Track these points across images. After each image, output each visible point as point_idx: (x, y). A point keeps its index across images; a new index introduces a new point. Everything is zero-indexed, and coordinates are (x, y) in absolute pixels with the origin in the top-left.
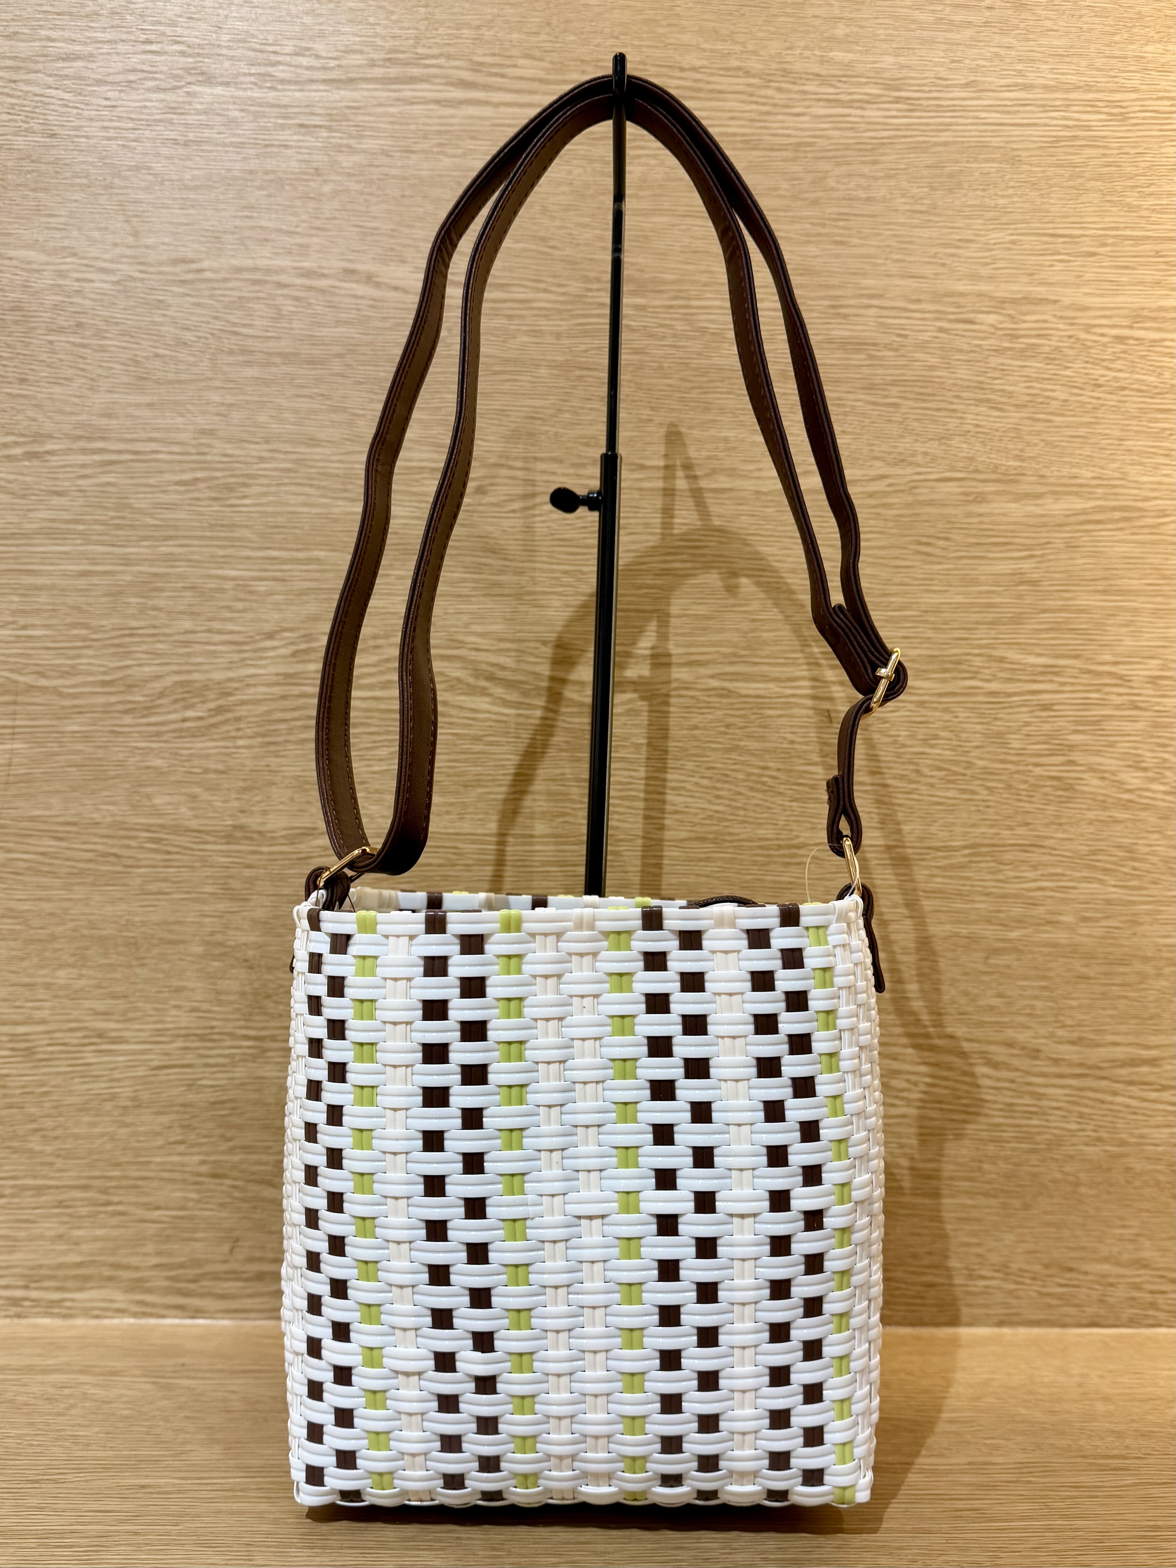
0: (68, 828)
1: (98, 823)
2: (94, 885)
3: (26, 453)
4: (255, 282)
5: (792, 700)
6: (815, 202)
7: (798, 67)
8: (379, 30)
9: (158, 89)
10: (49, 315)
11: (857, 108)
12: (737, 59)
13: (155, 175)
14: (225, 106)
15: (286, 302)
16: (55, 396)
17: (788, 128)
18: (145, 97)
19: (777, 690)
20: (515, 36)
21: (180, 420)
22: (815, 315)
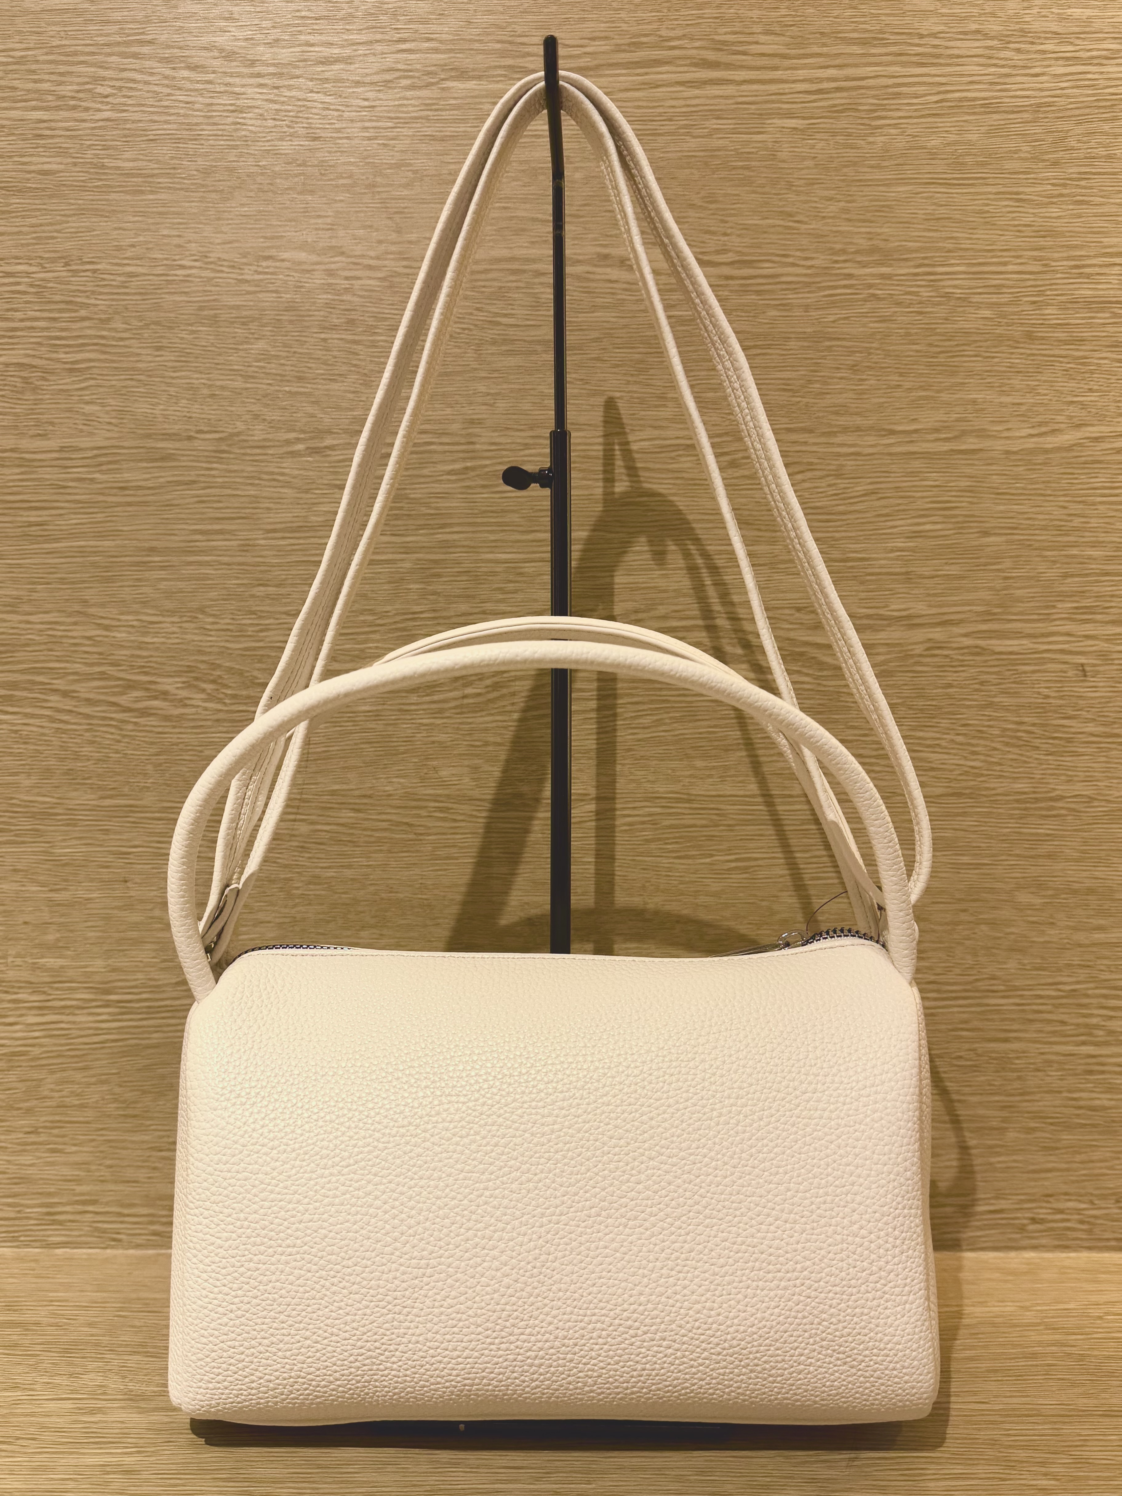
0: (365, 801)
1: (390, 795)
2: (390, 852)
3: (308, 448)
4: (515, 272)
5: (1045, 655)
6: (1056, 163)
7: (1036, 26)
8: (623, 15)
9: (412, 87)
10: (322, 313)
11: (1097, 64)
12: (974, 22)
13: (415, 172)
14: (477, 100)
15: (542, 290)
16: (332, 393)
17: (1028, 90)
18: (402, 95)
19: (1031, 646)
20: (755, 13)
21: (449, 411)
22: (1059, 276)
